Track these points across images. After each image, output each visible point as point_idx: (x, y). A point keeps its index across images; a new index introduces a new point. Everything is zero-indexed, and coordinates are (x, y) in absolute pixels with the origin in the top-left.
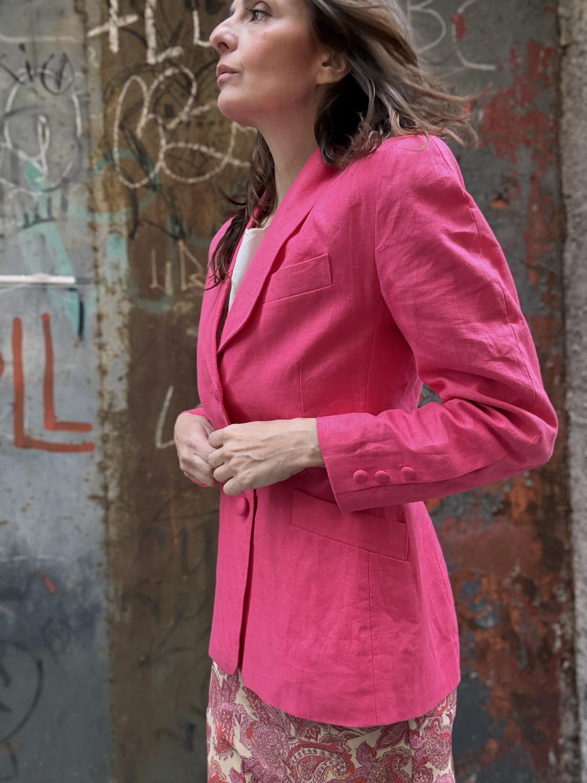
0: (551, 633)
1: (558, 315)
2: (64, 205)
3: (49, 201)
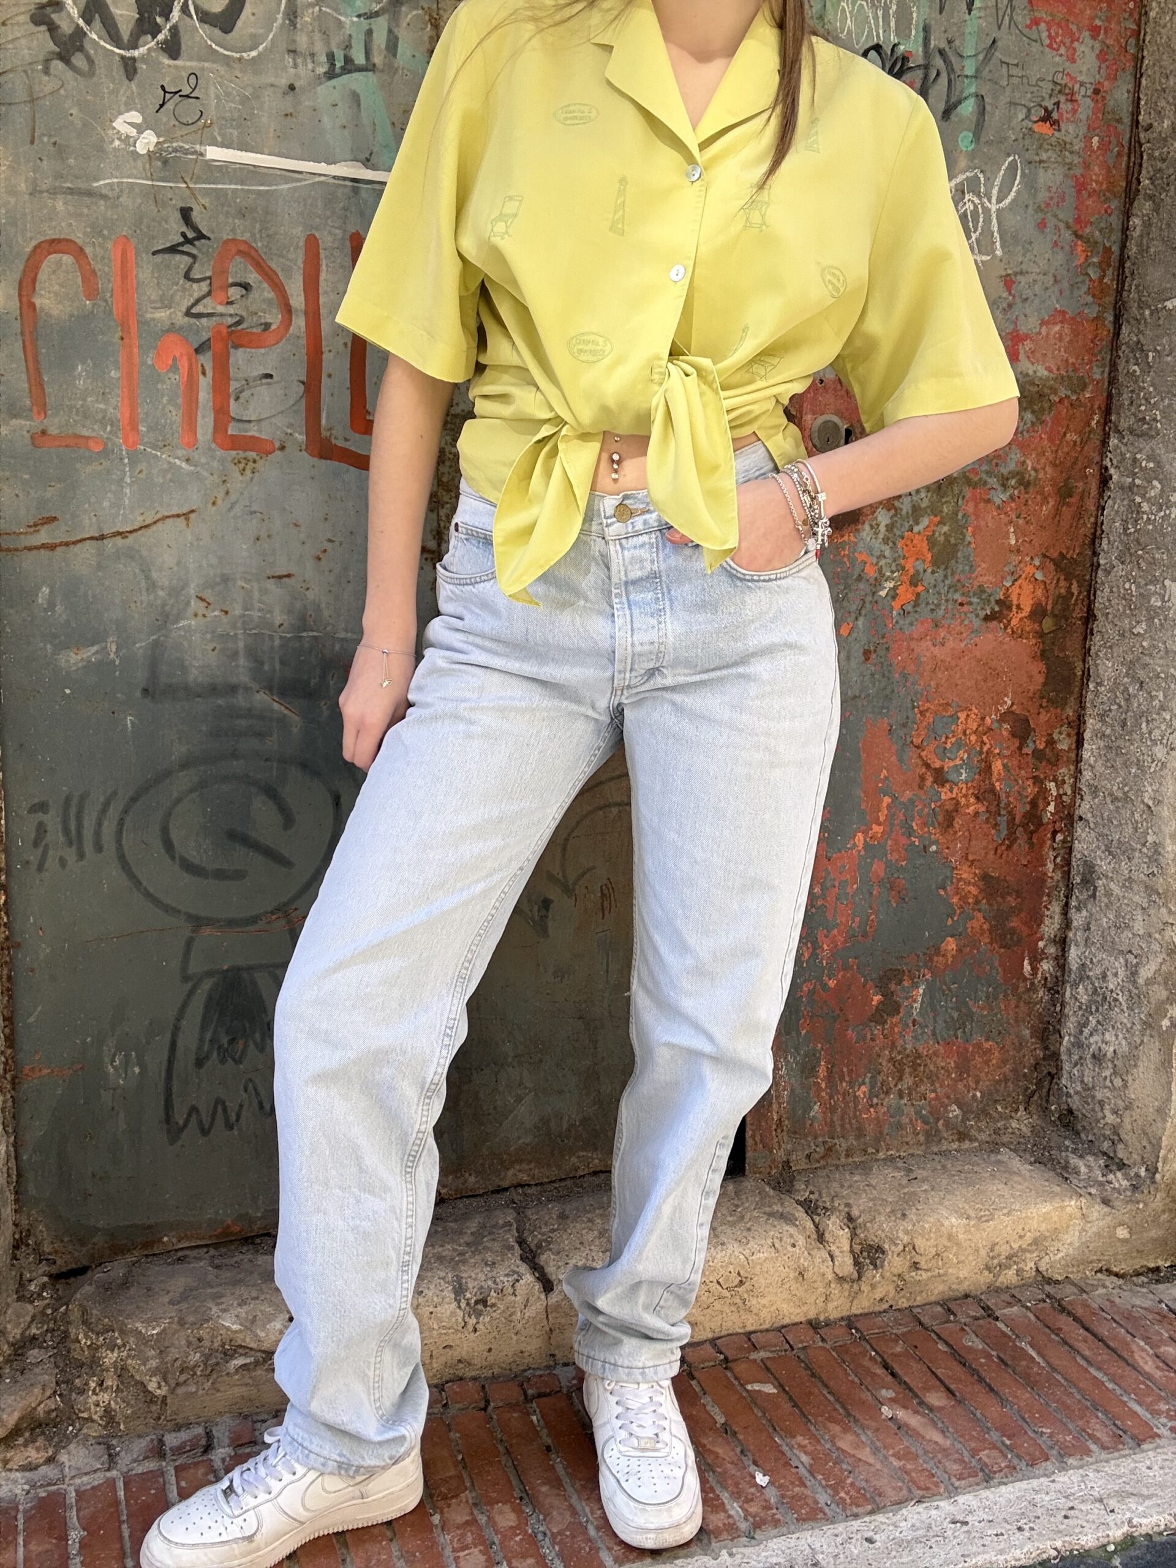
0: (1043, 792)
1: (1110, 317)
2: (392, 46)
3: (369, 33)
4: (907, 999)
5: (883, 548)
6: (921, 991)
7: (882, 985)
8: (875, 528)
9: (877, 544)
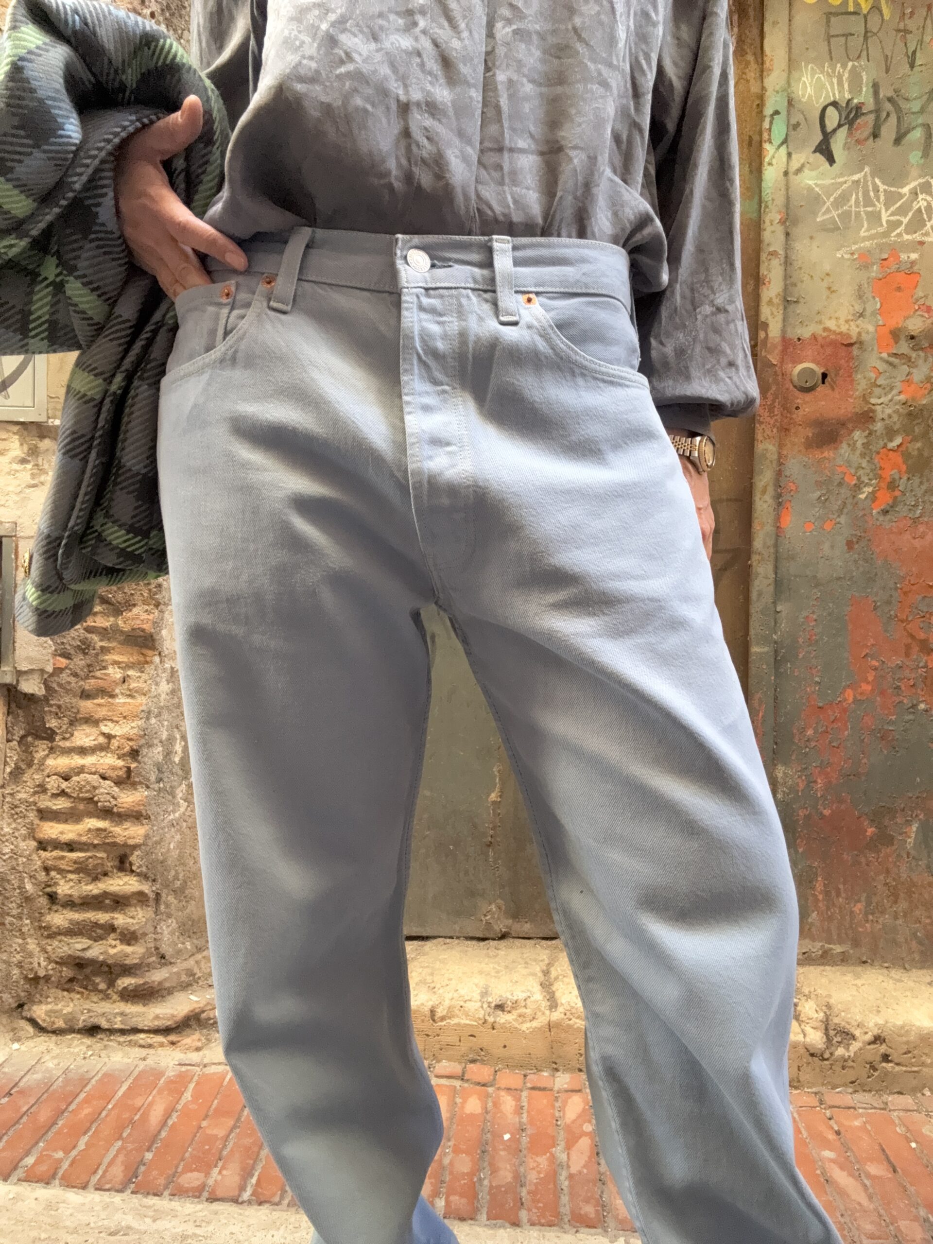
4: (901, 834)
5: (860, 461)
6: (914, 829)
7: (876, 818)
8: (853, 447)
9: (856, 458)
